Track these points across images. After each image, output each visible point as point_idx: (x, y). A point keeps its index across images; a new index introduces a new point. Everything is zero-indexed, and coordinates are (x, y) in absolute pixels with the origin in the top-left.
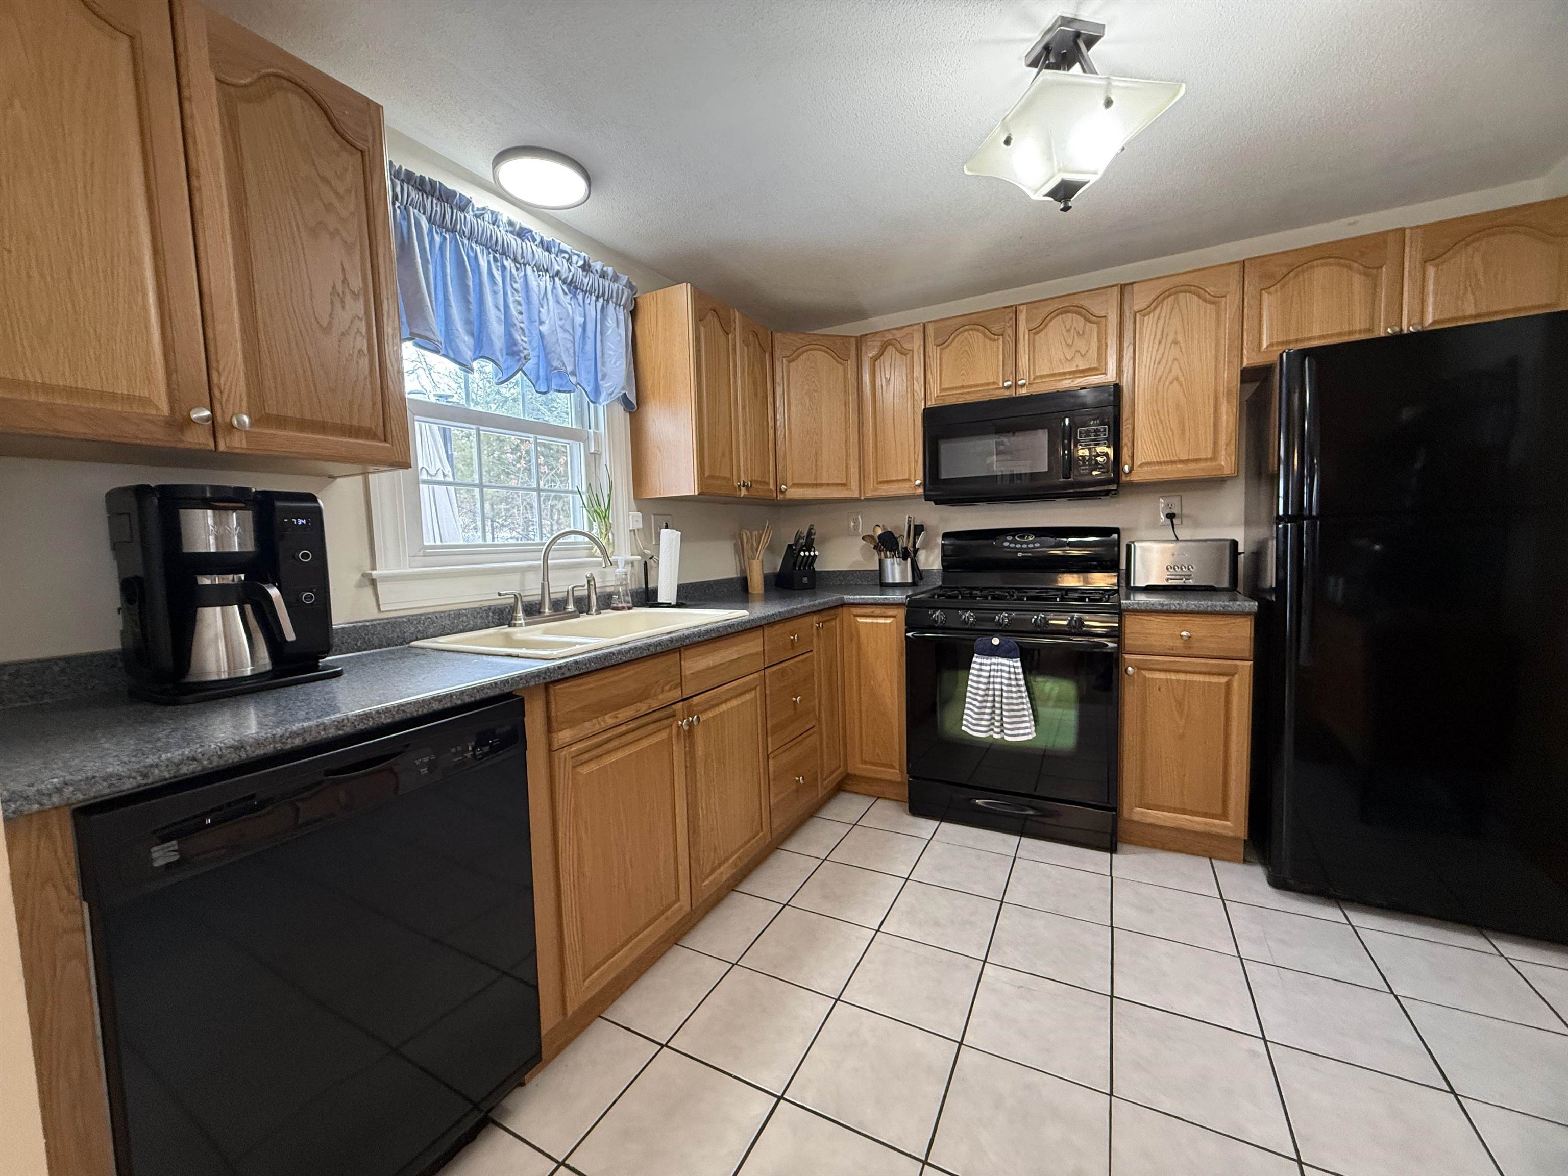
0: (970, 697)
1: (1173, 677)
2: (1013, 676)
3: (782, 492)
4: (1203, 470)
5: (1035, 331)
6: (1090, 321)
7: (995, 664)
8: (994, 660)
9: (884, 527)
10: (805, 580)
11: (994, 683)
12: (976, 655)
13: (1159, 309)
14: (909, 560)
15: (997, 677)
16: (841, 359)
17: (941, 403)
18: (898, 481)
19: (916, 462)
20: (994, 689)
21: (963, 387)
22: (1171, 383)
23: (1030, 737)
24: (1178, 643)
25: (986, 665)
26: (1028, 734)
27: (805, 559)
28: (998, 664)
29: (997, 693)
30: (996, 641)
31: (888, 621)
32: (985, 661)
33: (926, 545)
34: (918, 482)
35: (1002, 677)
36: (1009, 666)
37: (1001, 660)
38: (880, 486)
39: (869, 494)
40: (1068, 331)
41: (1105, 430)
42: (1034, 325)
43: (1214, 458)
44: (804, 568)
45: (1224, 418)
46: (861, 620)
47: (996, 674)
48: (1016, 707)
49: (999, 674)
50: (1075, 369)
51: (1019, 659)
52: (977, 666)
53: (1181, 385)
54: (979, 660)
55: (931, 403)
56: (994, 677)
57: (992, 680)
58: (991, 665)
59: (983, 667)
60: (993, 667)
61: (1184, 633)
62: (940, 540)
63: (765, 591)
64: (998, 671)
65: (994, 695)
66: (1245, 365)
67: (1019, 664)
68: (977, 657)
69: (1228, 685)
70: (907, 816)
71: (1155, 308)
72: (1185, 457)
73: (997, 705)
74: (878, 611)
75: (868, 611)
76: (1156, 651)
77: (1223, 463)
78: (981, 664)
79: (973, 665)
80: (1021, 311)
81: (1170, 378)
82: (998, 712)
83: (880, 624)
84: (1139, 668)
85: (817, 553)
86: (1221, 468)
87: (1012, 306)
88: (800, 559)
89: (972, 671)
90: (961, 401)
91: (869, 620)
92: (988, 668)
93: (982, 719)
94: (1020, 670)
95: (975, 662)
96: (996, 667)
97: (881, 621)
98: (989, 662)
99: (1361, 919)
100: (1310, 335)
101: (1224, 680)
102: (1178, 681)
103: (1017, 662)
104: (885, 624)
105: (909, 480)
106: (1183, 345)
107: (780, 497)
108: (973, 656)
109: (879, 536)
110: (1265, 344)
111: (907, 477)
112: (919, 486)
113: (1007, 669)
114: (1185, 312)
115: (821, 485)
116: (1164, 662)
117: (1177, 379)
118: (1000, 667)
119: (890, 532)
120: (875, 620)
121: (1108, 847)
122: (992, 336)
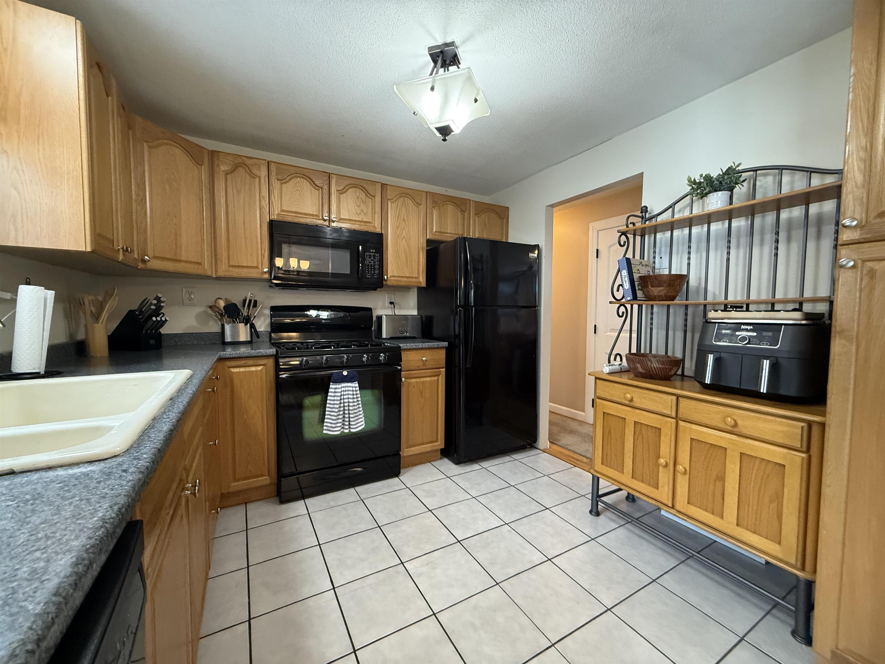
0: (328, 411)
1: (418, 380)
2: (355, 393)
3: (144, 261)
4: (414, 282)
5: (341, 192)
6: (368, 196)
7: (344, 387)
8: (343, 385)
9: (226, 300)
10: (152, 342)
11: (344, 399)
12: (331, 383)
13: (397, 202)
14: (249, 324)
15: (346, 395)
16: (198, 162)
17: (281, 219)
18: (247, 267)
19: (263, 256)
20: (344, 403)
21: (296, 212)
22: (402, 239)
23: (363, 426)
24: (421, 364)
25: (339, 388)
26: (362, 425)
27: (156, 323)
28: (346, 387)
29: (346, 404)
30: (345, 373)
31: (259, 368)
32: (338, 386)
33: (261, 315)
34: (266, 270)
35: (348, 394)
36: (353, 387)
37: (346, 384)
38: (231, 269)
39: (221, 273)
40: (358, 198)
41: (378, 256)
42: (340, 188)
43: (417, 278)
44: (151, 331)
45: (421, 260)
46: (232, 370)
47: (345, 393)
48: (356, 411)
49: (347, 393)
50: (361, 220)
51: (357, 382)
52: (333, 390)
53: (406, 241)
54: (334, 386)
55: (274, 217)
56: (344, 395)
57: (342, 397)
58: (342, 388)
59: (337, 390)
60: (343, 389)
61: (424, 359)
62: (268, 312)
63: (109, 354)
64: (346, 391)
65: (344, 406)
66: (428, 237)
67: (357, 385)
68: (332, 385)
69: (438, 379)
70: (278, 506)
71: (396, 201)
72: (408, 276)
73: (347, 412)
74: (251, 362)
75: (242, 362)
76: (413, 368)
77: (421, 280)
78: (335, 388)
79: (330, 390)
80: (333, 178)
81: (402, 237)
82: (347, 416)
83: (252, 372)
84: (405, 378)
85: (167, 319)
86: (420, 282)
87: (327, 173)
88: (150, 324)
89: (329, 394)
90: (296, 220)
91: (242, 370)
92: (340, 390)
93: (337, 423)
94: (358, 388)
95: (331, 388)
96: (345, 389)
97: (253, 369)
98: (340, 386)
99: (486, 464)
100: (447, 231)
101: (436, 378)
102: (421, 381)
103: (356, 384)
104: (256, 371)
105: (257, 267)
106: (406, 221)
107: (141, 266)
108: (330, 385)
109: (224, 307)
110: (434, 230)
111: (255, 265)
112: (265, 273)
113: (351, 389)
114: (407, 207)
115: (180, 261)
116: (416, 373)
117: (404, 237)
118: (347, 389)
119: (235, 304)
120: (248, 369)
121: (396, 474)
122: (315, 186)
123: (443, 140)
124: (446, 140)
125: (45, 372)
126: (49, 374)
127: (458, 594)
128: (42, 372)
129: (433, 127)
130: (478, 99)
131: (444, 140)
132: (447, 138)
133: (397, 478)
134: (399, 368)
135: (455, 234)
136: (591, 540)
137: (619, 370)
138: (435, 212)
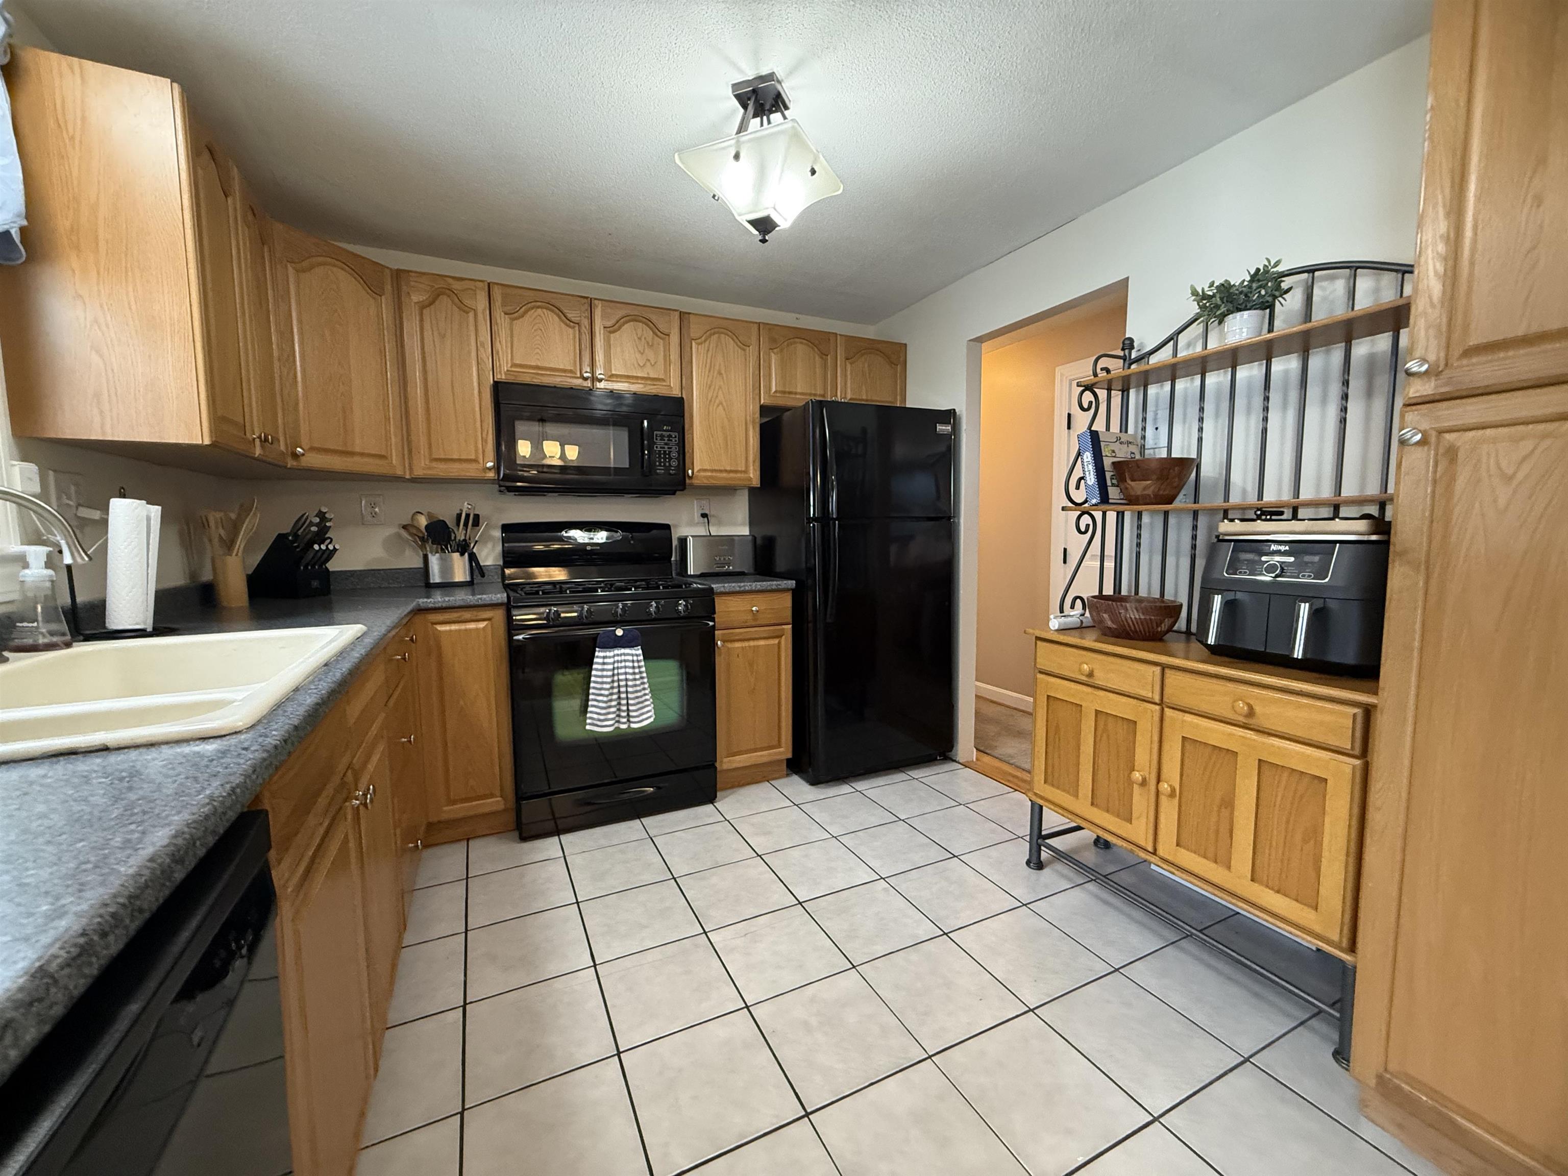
0: (593, 694)
1: (746, 644)
2: (636, 664)
3: (295, 456)
4: (740, 479)
5: (611, 330)
6: (657, 336)
7: (618, 655)
8: (617, 652)
9: (429, 515)
10: (315, 584)
11: (618, 674)
12: (597, 649)
13: (707, 342)
14: (466, 554)
15: (621, 668)
16: (375, 290)
17: (511, 379)
18: (460, 460)
19: (484, 441)
20: (619, 680)
21: (538, 368)
22: (718, 406)
23: (652, 720)
24: (750, 617)
25: (610, 657)
26: (650, 717)
27: (319, 554)
28: (621, 655)
29: (623, 683)
30: (619, 632)
31: (482, 625)
32: (608, 654)
33: (486, 538)
34: (490, 464)
35: (626, 667)
36: (633, 655)
37: (623, 651)
38: (434, 464)
39: (419, 472)
40: (640, 339)
41: (676, 437)
42: (609, 324)
43: (746, 472)
44: (313, 567)
45: (751, 439)
46: (440, 628)
47: (620, 665)
48: (639, 694)
49: (623, 664)
50: (646, 376)
51: (639, 647)
52: (600, 660)
53: (724, 410)
54: (601, 654)
55: (502, 377)
56: (618, 668)
57: (616, 672)
58: (614, 656)
59: (606, 660)
60: (616, 658)
61: (754, 609)
62: (497, 534)
64: (621, 662)
65: (619, 686)
66: (762, 402)
67: (640, 652)
68: (599, 651)
69: (779, 643)
70: (519, 845)
71: (705, 341)
72: (728, 468)
73: (623, 696)
74: (467, 615)
75: (454, 615)
76: (735, 625)
77: (751, 476)
78: (604, 657)
79: (596, 660)
80: (597, 307)
81: (717, 401)
82: (624, 702)
83: (471, 630)
84: (724, 641)
85: (337, 547)
86: (750, 480)
87: (587, 298)
88: (310, 555)
89: (594, 666)
90: (536, 381)
91: (454, 627)
92: (611, 660)
93: (609, 713)
94: (641, 658)
95: (598, 657)
96: (619, 658)
97: (472, 626)
98: (611, 654)
99: (861, 785)
100: (794, 390)
101: (776, 641)
102: (750, 647)
103: (638, 650)
104: (477, 629)
105: (476, 461)
106: (724, 376)
107: (291, 463)
108: (595, 651)
109: (427, 527)
110: (774, 389)
111: (473, 457)
112: (490, 469)
113: (630, 658)
114: (725, 351)
115: (352, 454)
116: (741, 633)
117: (721, 403)
118: (623, 658)
119: (443, 521)
120: (463, 627)
121: (710, 798)
122: (568, 322)
123: (760, 241)
124: (767, 241)
125: (154, 629)
126: (159, 630)
127: (789, 979)
128: (150, 629)
129: (743, 220)
130: (816, 169)
131: (764, 241)
132: (767, 238)
133: (711, 805)
134: (711, 624)
135: (810, 394)
136: (1020, 906)
137: (1079, 625)
138: (774, 358)
